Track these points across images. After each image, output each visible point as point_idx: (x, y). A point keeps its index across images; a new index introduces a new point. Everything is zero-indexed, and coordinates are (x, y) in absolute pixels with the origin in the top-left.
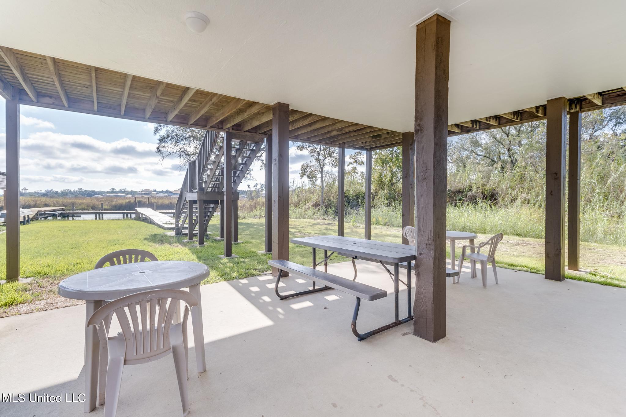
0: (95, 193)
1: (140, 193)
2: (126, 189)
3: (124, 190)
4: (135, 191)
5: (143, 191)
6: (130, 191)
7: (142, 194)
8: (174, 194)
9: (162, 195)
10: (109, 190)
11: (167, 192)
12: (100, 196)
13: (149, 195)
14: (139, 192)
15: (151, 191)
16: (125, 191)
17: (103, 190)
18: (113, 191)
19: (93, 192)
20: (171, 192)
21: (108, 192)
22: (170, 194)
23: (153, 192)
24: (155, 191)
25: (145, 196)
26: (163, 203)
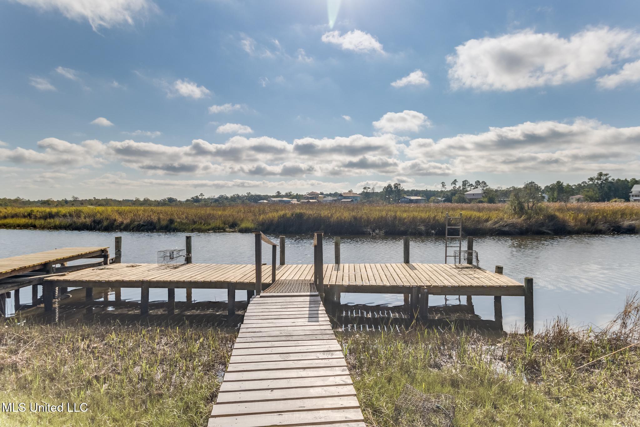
0: (260, 197)
1: (306, 197)
2: (291, 192)
3: (289, 193)
4: (300, 194)
5: (309, 194)
6: (295, 194)
7: (308, 198)
8: (345, 198)
9: (330, 198)
10: (275, 194)
11: (336, 194)
12: (265, 201)
13: (315, 199)
14: (305, 195)
15: (318, 194)
16: (291, 195)
17: (269, 195)
18: (278, 195)
19: (259, 196)
20: (341, 195)
21: (274, 197)
22: (340, 198)
23: (320, 196)
24: (322, 194)
25: (311, 201)
26: (341, 219)
